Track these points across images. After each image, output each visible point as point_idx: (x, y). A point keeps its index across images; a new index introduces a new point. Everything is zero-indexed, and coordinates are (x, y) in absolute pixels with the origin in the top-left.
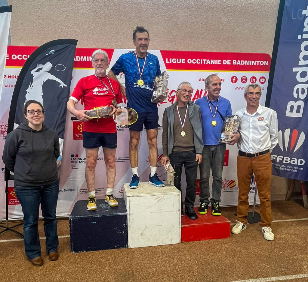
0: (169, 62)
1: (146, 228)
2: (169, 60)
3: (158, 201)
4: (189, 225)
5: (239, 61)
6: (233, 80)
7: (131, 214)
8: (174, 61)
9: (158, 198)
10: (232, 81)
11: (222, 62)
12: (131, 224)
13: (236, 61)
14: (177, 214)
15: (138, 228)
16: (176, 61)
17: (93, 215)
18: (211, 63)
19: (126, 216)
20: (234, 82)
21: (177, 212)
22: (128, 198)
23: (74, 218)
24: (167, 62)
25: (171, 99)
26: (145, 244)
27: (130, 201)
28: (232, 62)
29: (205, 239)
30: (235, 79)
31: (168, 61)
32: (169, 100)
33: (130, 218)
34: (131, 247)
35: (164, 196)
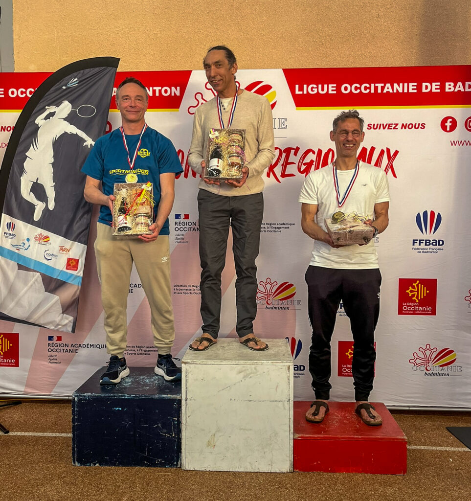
0: (301, 93)
1: (219, 430)
2: (301, 89)
3: (244, 377)
4: (311, 436)
5: (460, 84)
6: (446, 124)
7: (188, 399)
8: (311, 89)
9: (245, 370)
10: (444, 127)
11: (419, 88)
12: (188, 419)
13: (452, 84)
14: (285, 409)
15: (203, 430)
16: (316, 90)
17: (116, 395)
18: (395, 91)
19: (180, 401)
20: (448, 129)
21: (284, 405)
22: (183, 365)
23: (80, 396)
24: (297, 92)
25: (303, 167)
26: (215, 464)
27: (186, 373)
28: (442, 87)
29: (348, 471)
30: (450, 122)
31: (299, 91)
32: (299, 170)
33: (186, 408)
34: (187, 468)
35: (257, 368)
